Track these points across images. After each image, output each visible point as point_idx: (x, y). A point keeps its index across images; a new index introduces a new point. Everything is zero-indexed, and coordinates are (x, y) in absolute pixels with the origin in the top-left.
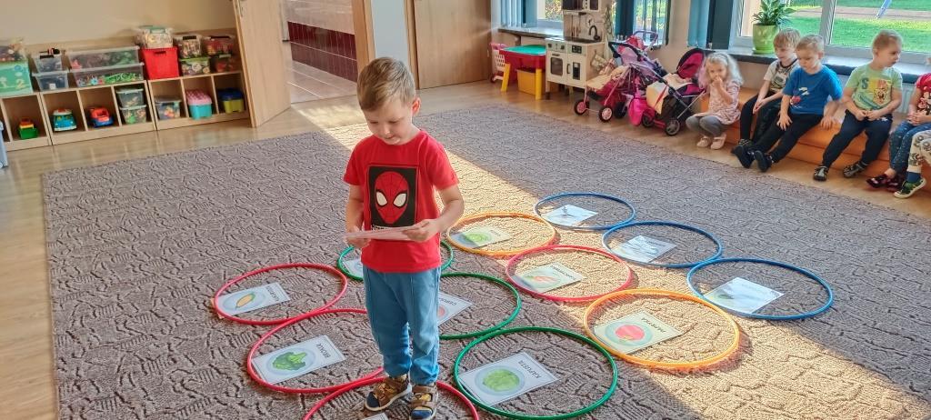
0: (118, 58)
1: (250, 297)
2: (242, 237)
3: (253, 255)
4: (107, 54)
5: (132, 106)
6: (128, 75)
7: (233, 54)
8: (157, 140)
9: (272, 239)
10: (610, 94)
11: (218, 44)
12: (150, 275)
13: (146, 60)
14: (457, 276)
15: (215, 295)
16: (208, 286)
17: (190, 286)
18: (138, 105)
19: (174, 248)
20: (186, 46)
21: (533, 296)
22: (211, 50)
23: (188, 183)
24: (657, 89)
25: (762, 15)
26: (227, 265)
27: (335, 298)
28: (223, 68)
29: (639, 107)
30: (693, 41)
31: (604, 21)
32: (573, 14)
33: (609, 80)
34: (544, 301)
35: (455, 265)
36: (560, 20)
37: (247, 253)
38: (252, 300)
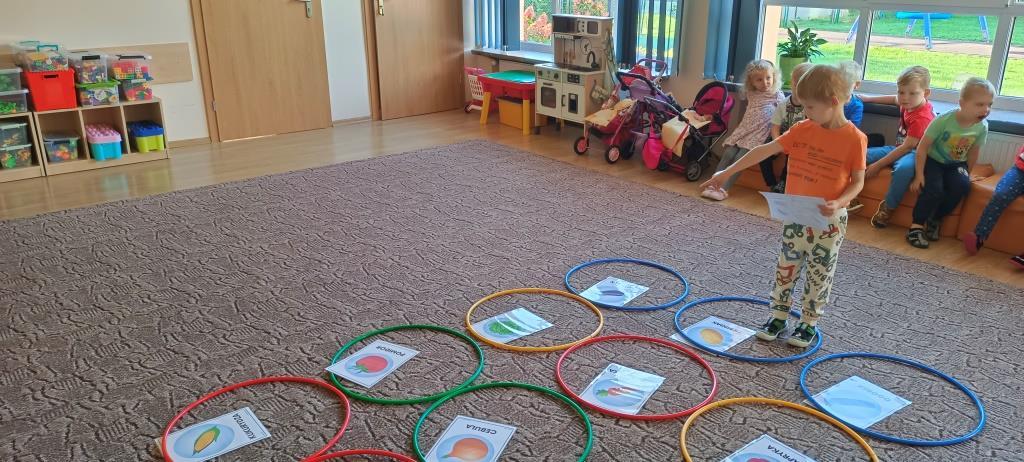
1: (213, 433)
2: (187, 338)
3: (207, 364)
5: (11, 145)
6: (5, 105)
7: (149, 79)
8: (46, 189)
9: (230, 339)
10: (617, 132)
11: (130, 65)
12: (59, 404)
13: (31, 85)
14: (495, 386)
15: (162, 434)
16: (149, 419)
17: (123, 421)
18: (20, 144)
19: (91, 359)
20: (86, 68)
21: (604, 414)
22: (119, 74)
23: (99, 254)
24: (675, 127)
25: (789, 46)
26: (172, 383)
27: (338, 431)
28: (135, 95)
29: (655, 148)
30: (710, 73)
31: (604, 46)
32: (566, 37)
33: (614, 115)
34: (621, 423)
35: (489, 370)
36: (550, 43)
37: (198, 362)
38: (215, 439)
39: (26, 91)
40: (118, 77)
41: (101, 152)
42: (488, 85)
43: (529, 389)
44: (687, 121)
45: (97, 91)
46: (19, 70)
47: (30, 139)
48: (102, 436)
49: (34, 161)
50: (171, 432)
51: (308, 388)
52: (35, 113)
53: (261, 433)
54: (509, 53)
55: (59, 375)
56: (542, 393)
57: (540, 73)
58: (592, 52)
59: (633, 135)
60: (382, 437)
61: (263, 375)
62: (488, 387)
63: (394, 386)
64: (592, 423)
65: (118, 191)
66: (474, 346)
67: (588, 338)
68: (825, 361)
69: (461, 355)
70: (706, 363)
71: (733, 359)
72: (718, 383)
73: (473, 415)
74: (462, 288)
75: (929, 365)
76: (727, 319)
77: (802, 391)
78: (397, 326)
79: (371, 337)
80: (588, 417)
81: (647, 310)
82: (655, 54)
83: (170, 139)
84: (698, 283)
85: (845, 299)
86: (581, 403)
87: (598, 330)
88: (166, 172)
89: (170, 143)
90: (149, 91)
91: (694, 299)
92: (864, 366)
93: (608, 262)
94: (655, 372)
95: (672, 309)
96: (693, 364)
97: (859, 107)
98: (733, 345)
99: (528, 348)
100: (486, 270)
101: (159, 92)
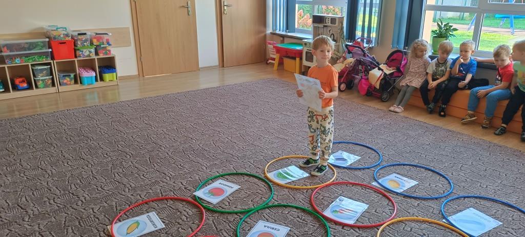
0: (34, 46)
1: (136, 224)
2: (125, 175)
3: (134, 189)
4: (27, 43)
5: (42, 76)
6: (40, 57)
7: (110, 45)
8: (59, 99)
9: (146, 177)
10: (345, 75)
11: (101, 38)
12: (61, 206)
13: (53, 47)
14: (279, 206)
15: (111, 224)
16: (105, 216)
17: (92, 216)
18: (47, 76)
19: (78, 184)
20: (79, 39)
21: (336, 223)
22: (95, 42)
23: (83, 132)
24: (376, 73)
25: (438, 31)
26: (117, 198)
27: (199, 226)
28: (103, 53)
29: (365, 84)
30: (395, 45)
31: (339, 31)
32: (320, 26)
33: (344, 67)
34: (345, 228)
35: (276, 197)
36: (311, 29)
37: (130, 188)
38: (137, 227)
39: (50, 50)
40: (95, 44)
41: (85, 81)
42: (278, 50)
43: (297, 208)
44: (382, 70)
45: (84, 51)
46: (47, 40)
47: (51, 74)
48: (82, 224)
49: (53, 85)
50: (115, 223)
51: (184, 203)
52: (55, 61)
53: (160, 225)
54: (289, 34)
55: (62, 192)
56: (304, 210)
57: (306, 44)
58: (332, 34)
59: (354, 77)
60: (221, 230)
61: (162, 195)
62: (275, 206)
63: (227, 204)
64: (330, 227)
65: (93, 100)
66: (269, 185)
67: (328, 182)
68: (455, 199)
69: (262, 189)
70: (391, 198)
71: (405, 196)
72: (397, 209)
73: (267, 220)
74: (263, 154)
75: (512, 203)
76: (402, 175)
77: (442, 215)
78: (229, 172)
79: (216, 178)
80: (328, 224)
81: (360, 169)
82: (366, 35)
83: (119, 75)
84: (387, 156)
85: (467, 166)
86: (324, 217)
87: (334, 178)
88: (116, 91)
89: (119, 77)
90: (109, 51)
91: (385, 164)
92: (476, 203)
93: (339, 143)
94: (363, 202)
95: (373, 169)
96: (384, 198)
97: (474, 64)
98: (405, 189)
99: (296, 187)
100: (275, 145)
101: (115, 52)
